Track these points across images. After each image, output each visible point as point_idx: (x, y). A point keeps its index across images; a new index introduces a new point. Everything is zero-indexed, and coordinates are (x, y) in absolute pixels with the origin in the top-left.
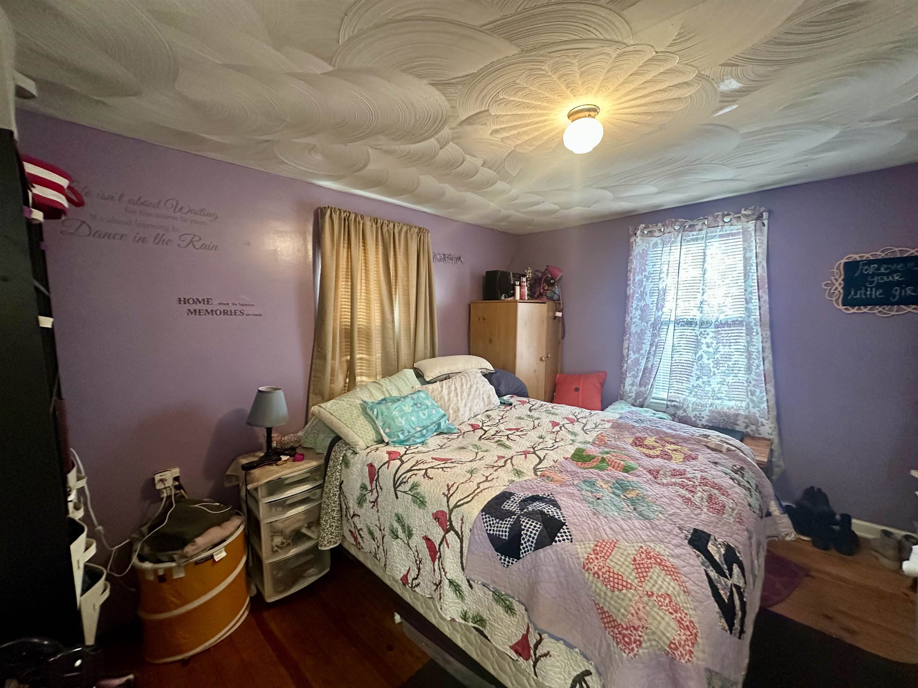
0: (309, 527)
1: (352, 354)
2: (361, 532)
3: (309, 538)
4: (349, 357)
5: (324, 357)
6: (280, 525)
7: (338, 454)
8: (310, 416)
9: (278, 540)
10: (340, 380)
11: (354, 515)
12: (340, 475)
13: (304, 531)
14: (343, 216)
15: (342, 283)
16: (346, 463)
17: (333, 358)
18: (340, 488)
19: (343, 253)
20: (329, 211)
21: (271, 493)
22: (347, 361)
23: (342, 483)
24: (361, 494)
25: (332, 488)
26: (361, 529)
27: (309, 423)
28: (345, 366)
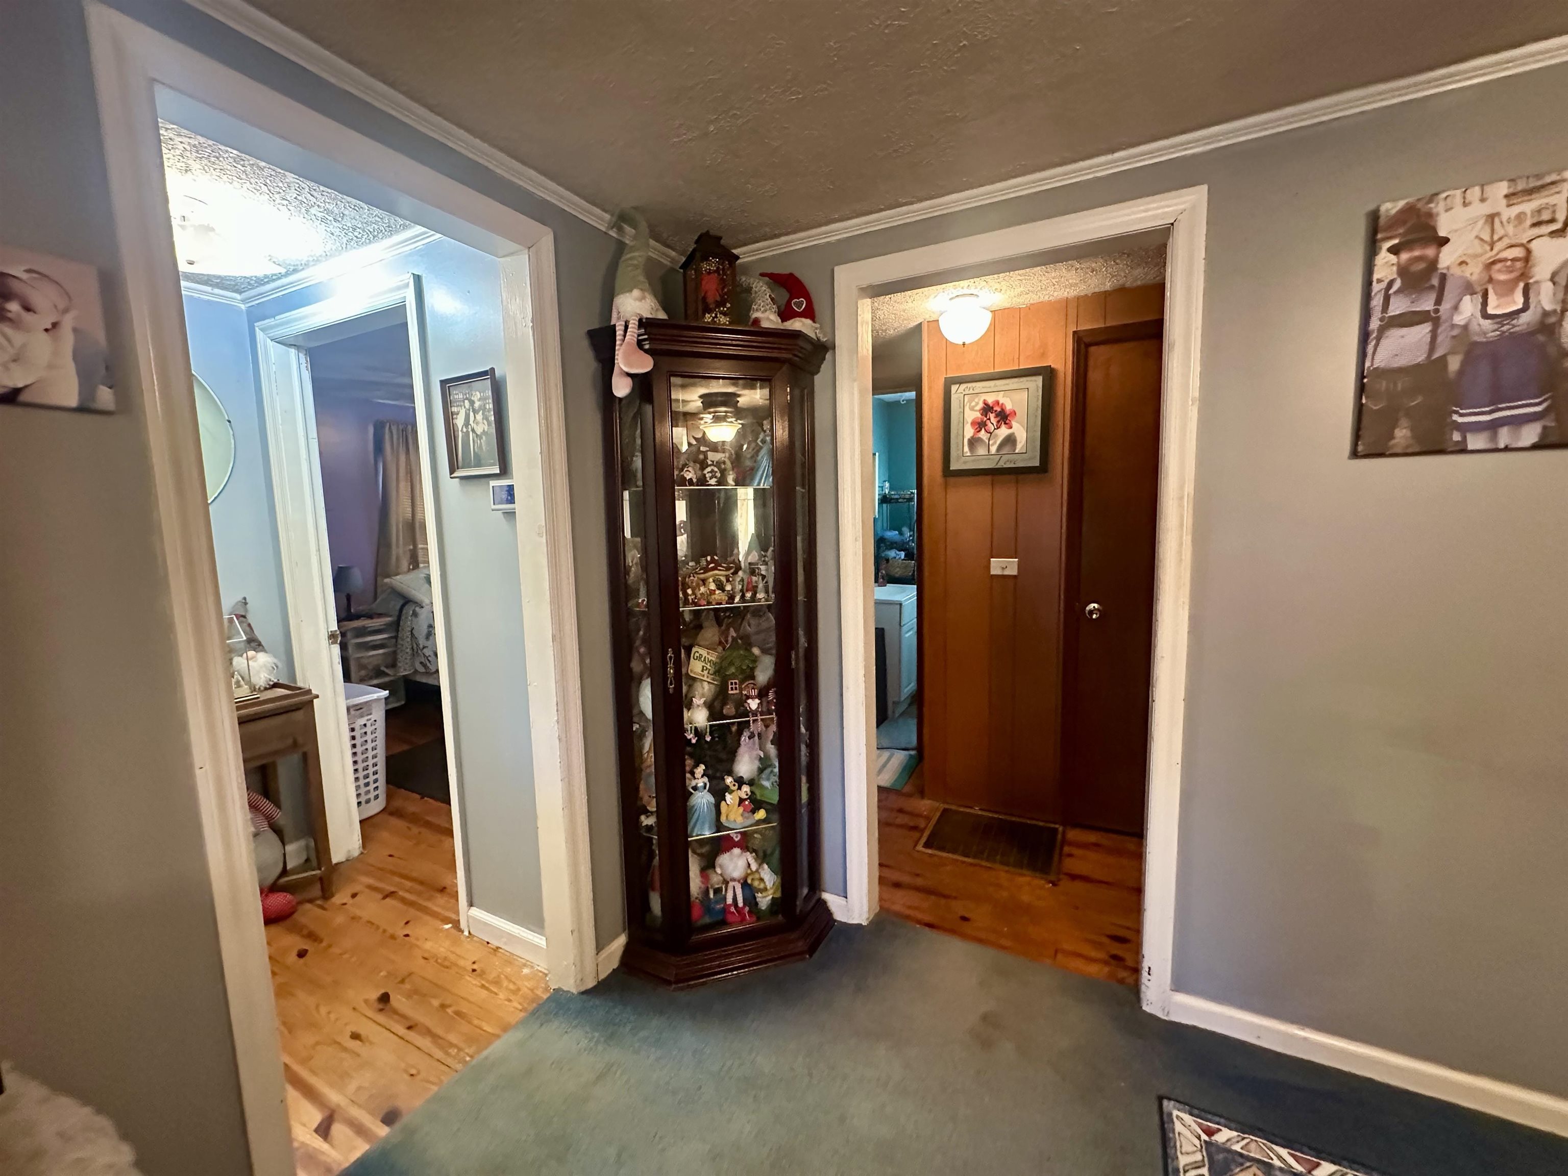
0: (387, 667)
1: (415, 546)
2: (429, 658)
3: (387, 675)
4: (411, 547)
5: (388, 546)
6: (365, 661)
7: (409, 610)
8: (379, 591)
9: (363, 673)
10: (405, 564)
11: (424, 647)
12: (411, 624)
13: (383, 668)
14: (401, 427)
15: (402, 485)
16: (415, 614)
17: (398, 546)
18: (412, 631)
19: (403, 458)
20: (388, 424)
21: (357, 636)
22: (410, 550)
23: (413, 629)
24: (428, 631)
25: (405, 633)
26: (430, 656)
27: (378, 600)
28: (408, 555)
